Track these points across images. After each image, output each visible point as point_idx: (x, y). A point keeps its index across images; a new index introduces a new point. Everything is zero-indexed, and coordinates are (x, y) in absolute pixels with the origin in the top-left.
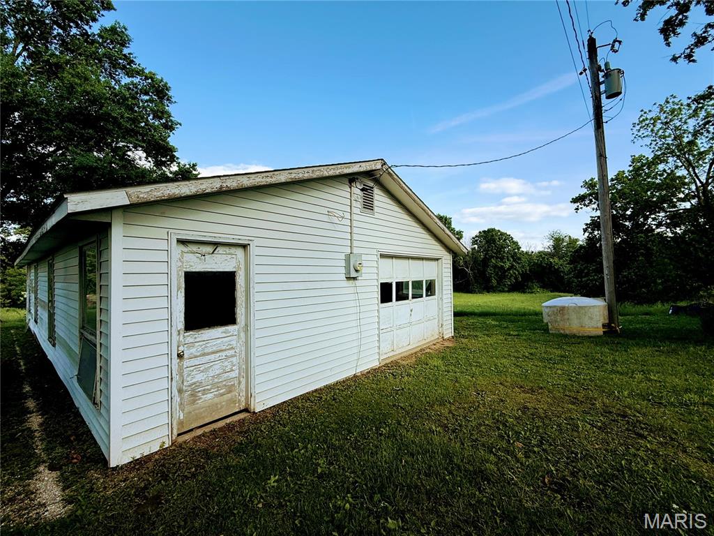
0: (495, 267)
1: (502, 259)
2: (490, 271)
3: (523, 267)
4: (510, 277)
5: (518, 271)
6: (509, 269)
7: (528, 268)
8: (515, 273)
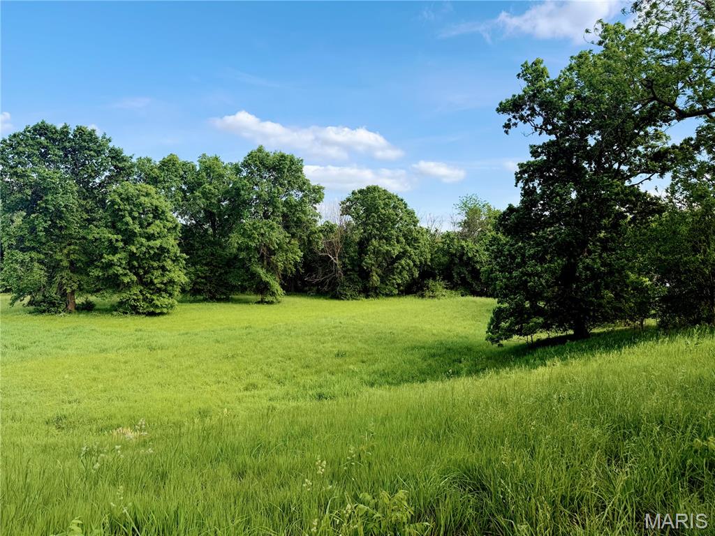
0: (377, 253)
1: (388, 239)
2: (369, 260)
3: (421, 254)
4: (401, 271)
5: (414, 262)
6: (399, 257)
7: (429, 256)
8: (408, 265)
